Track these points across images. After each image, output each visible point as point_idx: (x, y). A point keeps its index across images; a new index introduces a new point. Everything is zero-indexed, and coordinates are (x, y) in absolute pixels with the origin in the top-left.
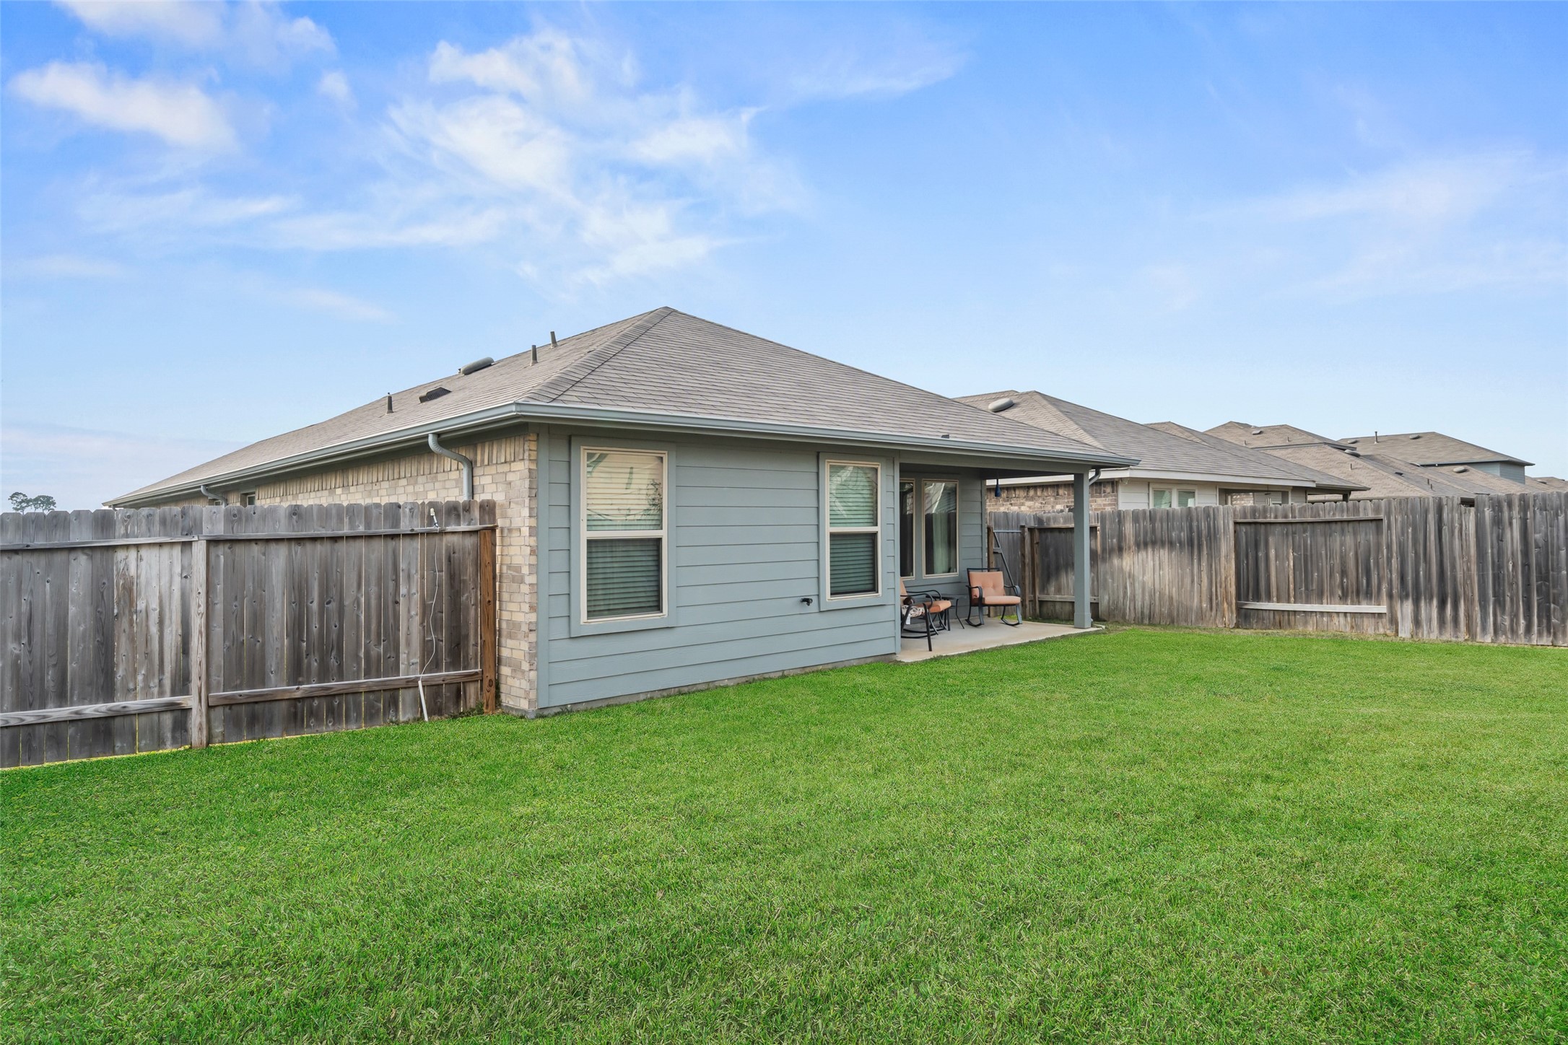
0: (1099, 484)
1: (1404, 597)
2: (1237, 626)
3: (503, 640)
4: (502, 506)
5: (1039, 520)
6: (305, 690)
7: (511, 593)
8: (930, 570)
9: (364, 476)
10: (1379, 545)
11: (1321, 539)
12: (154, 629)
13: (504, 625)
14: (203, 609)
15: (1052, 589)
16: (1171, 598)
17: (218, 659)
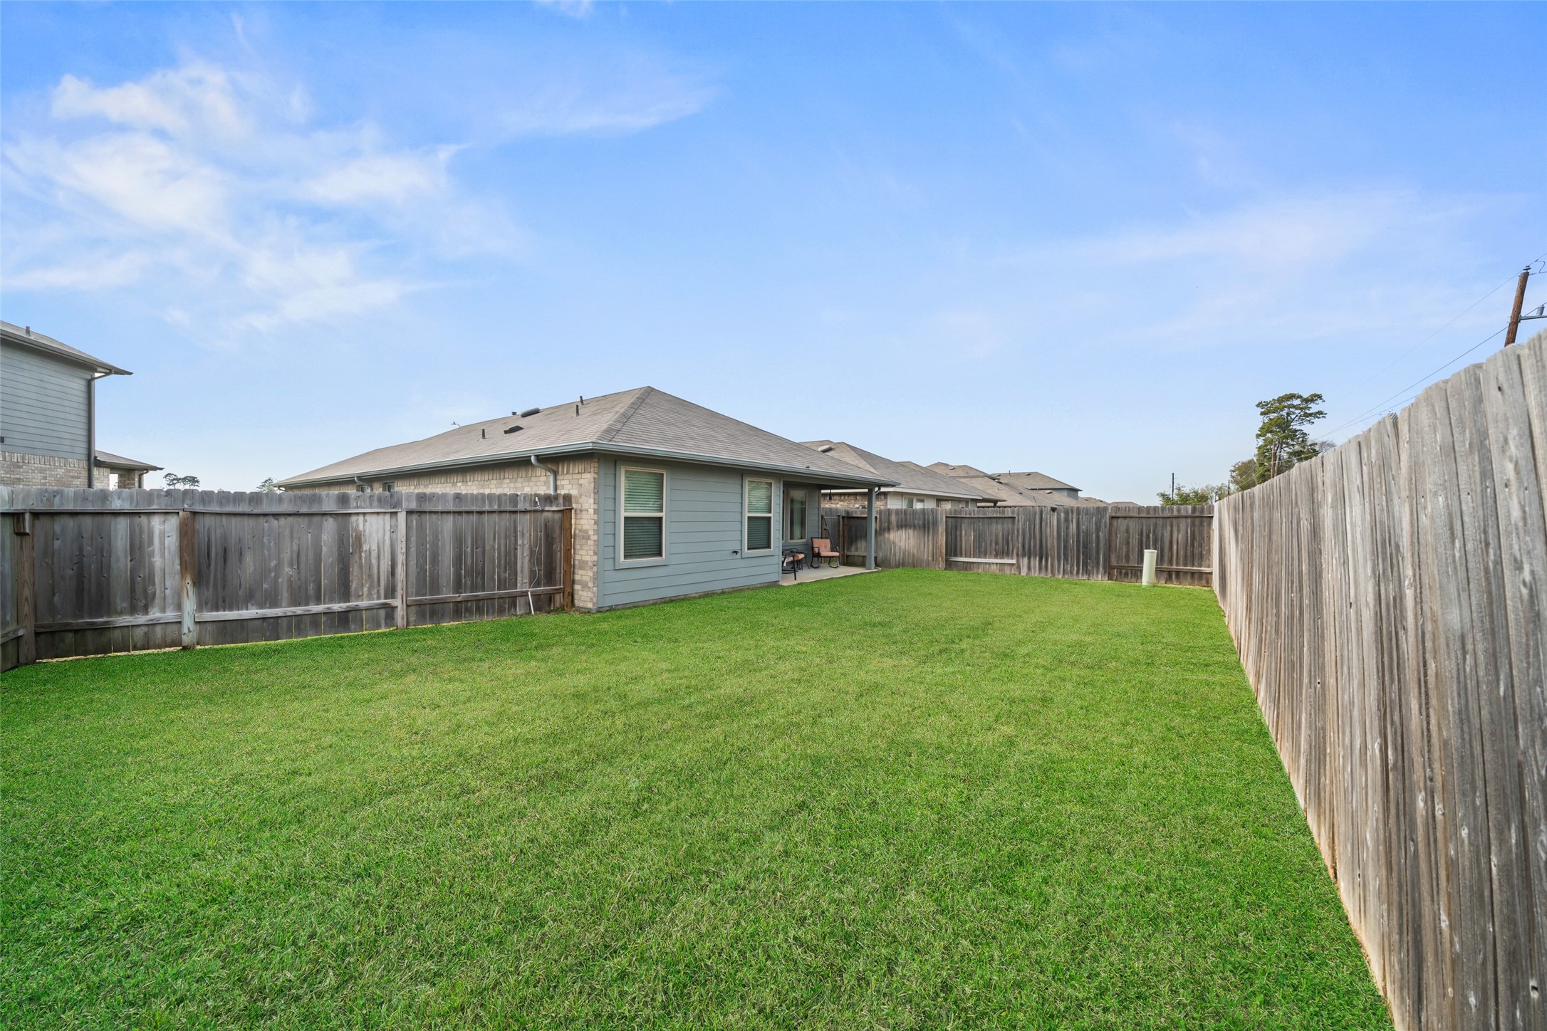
0: (880, 494)
1: (1024, 556)
2: (946, 569)
3: (576, 571)
4: (576, 497)
5: (847, 512)
6: (464, 597)
7: (581, 545)
8: (792, 538)
9: (478, 477)
10: (1013, 530)
11: (986, 526)
12: (374, 562)
13: (577, 562)
14: (404, 550)
15: (853, 549)
16: (914, 555)
17: (413, 579)
